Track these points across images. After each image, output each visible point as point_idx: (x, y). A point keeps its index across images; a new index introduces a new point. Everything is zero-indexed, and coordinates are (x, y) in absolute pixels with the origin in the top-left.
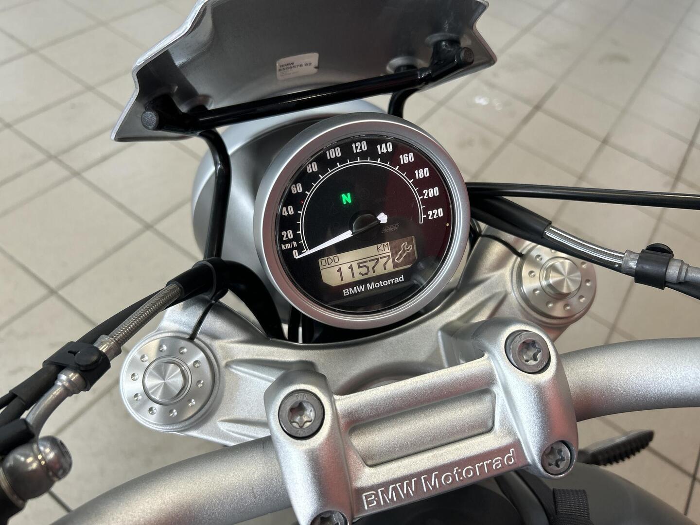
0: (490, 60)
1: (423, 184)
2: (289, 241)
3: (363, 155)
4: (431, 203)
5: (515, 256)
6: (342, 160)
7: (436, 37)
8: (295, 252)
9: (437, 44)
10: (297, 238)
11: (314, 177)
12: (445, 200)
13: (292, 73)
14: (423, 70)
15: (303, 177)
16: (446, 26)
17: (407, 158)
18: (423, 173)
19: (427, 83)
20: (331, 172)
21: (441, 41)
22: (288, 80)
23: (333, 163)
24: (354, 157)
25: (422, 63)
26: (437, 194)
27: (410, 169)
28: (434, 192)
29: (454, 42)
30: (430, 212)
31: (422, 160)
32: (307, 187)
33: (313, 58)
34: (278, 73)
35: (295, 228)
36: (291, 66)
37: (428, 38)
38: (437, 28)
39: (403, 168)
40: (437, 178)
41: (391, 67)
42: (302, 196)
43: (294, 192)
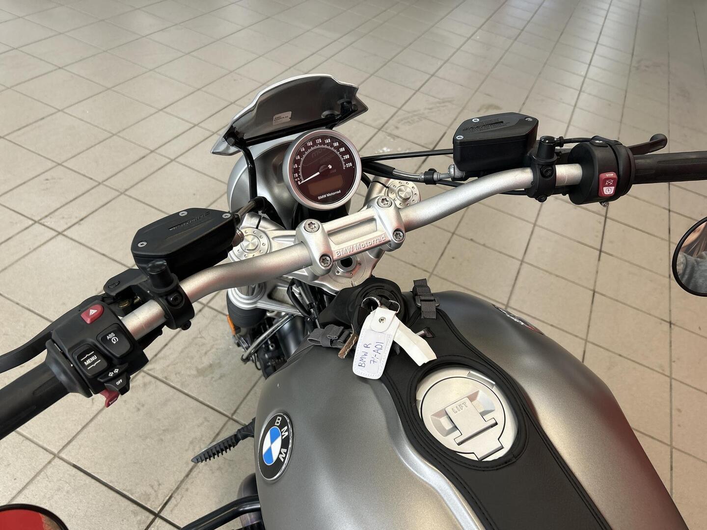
0: (364, 109)
1: (343, 154)
2: (296, 178)
3: (320, 144)
4: (347, 161)
5: (385, 188)
6: (313, 146)
7: (341, 101)
8: (299, 182)
9: (342, 104)
10: (299, 176)
11: (304, 153)
12: (352, 160)
13: (280, 121)
14: (338, 115)
15: (300, 153)
16: (345, 96)
17: (336, 144)
18: (342, 150)
19: (340, 120)
20: (309, 151)
21: (343, 103)
22: (278, 125)
23: (310, 147)
24: (317, 145)
25: (337, 113)
26: (349, 157)
27: (338, 148)
28: (347, 157)
29: (349, 103)
30: (347, 164)
31: (342, 144)
32: (301, 157)
33: (289, 114)
34: (274, 121)
35: (298, 173)
36: (279, 118)
37: (338, 102)
38: (342, 98)
39: (335, 148)
40: (348, 151)
41: (323, 116)
42: (300, 160)
43: (297, 159)
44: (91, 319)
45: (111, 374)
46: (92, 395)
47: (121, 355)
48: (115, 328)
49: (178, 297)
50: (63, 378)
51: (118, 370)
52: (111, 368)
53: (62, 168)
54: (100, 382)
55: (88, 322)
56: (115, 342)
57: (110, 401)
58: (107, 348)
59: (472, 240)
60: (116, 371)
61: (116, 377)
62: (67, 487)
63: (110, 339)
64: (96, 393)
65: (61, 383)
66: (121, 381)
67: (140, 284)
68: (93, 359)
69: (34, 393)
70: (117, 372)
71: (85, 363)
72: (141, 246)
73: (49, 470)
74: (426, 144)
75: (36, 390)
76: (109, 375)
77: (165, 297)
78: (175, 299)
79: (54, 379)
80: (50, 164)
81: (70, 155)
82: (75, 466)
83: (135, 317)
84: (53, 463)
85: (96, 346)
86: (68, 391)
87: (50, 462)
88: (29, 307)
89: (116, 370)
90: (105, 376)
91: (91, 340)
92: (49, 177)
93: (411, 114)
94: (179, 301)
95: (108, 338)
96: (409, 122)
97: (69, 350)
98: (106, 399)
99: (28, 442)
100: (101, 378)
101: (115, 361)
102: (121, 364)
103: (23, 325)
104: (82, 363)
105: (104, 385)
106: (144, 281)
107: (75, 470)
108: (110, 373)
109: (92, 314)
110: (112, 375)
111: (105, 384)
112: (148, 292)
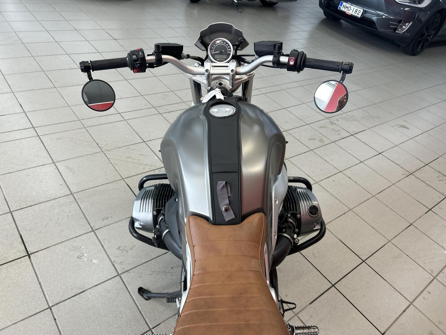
1: (229, 48)
3: (222, 43)
27: (227, 46)
28: (230, 50)
53: (173, 93)
59: (350, 178)
62: (122, 189)
68: (134, 57)
73: (119, 182)
74: (350, 131)
80: (169, 90)
81: (178, 89)
82: (128, 185)
84: (121, 180)
87: (120, 180)
88: (137, 133)
92: (166, 94)
93: (350, 117)
96: (346, 120)
99: (116, 171)
103: (133, 137)
107: (127, 186)
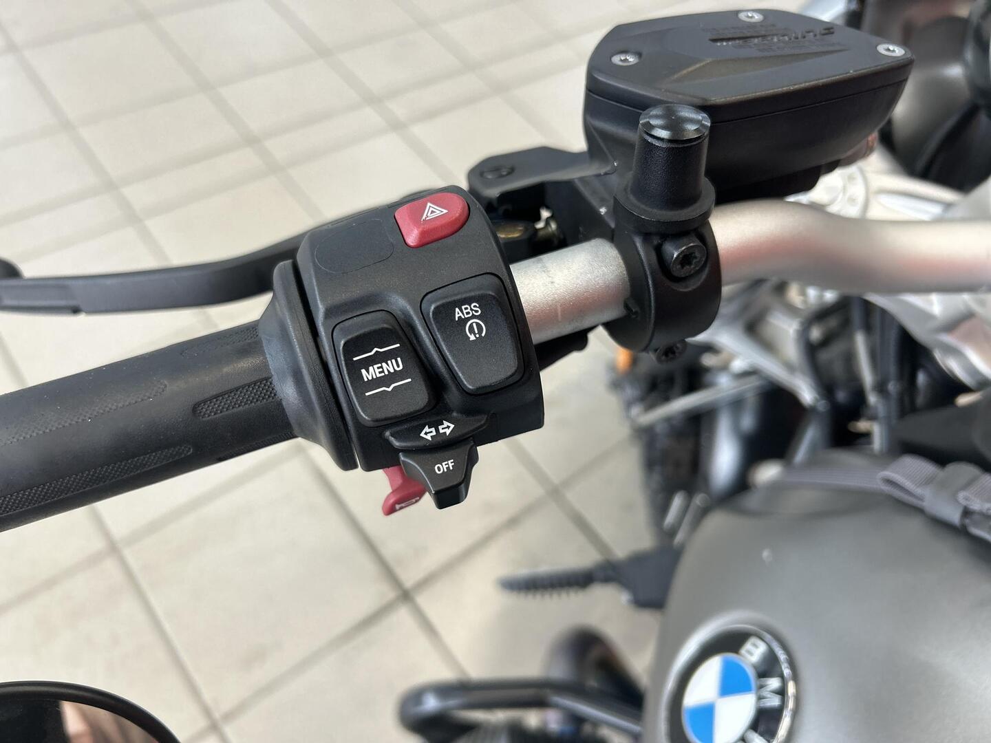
44: (423, 234)
45: (428, 434)
46: (355, 467)
47: (479, 384)
48: (487, 286)
49: (697, 254)
50: (288, 392)
51: (452, 426)
52: (434, 413)
54: (387, 441)
55: (412, 238)
56: (472, 338)
57: (398, 502)
58: (444, 347)
60: (447, 428)
61: (441, 447)
63: (463, 321)
64: (369, 467)
65: (280, 404)
66: (451, 464)
67: (582, 179)
68: (390, 367)
69: (195, 408)
70: (448, 432)
71: (364, 371)
72: (621, 63)
75: (205, 402)
76: (422, 435)
77: (656, 241)
78: (686, 259)
79: (264, 383)
83: (544, 275)
85: (413, 328)
86: (296, 430)
89: (446, 424)
90: (408, 430)
91: (400, 303)
94: (692, 268)
95: (458, 314)
97: (329, 313)
98: (389, 490)
100: (392, 435)
101: (453, 397)
102: (468, 411)
104: (354, 370)
105: (398, 458)
106: (598, 176)
108: (427, 429)
109: (431, 216)
110: (428, 437)
111: (402, 458)
112: (603, 210)
